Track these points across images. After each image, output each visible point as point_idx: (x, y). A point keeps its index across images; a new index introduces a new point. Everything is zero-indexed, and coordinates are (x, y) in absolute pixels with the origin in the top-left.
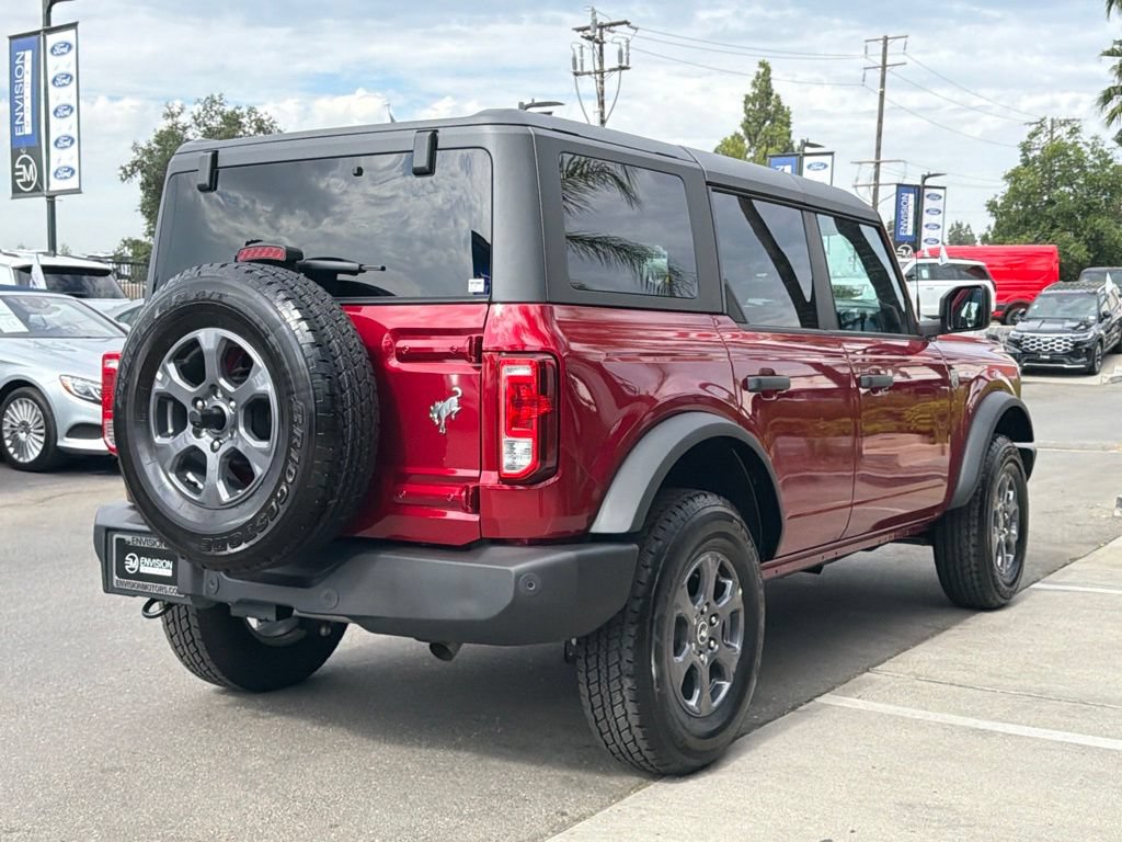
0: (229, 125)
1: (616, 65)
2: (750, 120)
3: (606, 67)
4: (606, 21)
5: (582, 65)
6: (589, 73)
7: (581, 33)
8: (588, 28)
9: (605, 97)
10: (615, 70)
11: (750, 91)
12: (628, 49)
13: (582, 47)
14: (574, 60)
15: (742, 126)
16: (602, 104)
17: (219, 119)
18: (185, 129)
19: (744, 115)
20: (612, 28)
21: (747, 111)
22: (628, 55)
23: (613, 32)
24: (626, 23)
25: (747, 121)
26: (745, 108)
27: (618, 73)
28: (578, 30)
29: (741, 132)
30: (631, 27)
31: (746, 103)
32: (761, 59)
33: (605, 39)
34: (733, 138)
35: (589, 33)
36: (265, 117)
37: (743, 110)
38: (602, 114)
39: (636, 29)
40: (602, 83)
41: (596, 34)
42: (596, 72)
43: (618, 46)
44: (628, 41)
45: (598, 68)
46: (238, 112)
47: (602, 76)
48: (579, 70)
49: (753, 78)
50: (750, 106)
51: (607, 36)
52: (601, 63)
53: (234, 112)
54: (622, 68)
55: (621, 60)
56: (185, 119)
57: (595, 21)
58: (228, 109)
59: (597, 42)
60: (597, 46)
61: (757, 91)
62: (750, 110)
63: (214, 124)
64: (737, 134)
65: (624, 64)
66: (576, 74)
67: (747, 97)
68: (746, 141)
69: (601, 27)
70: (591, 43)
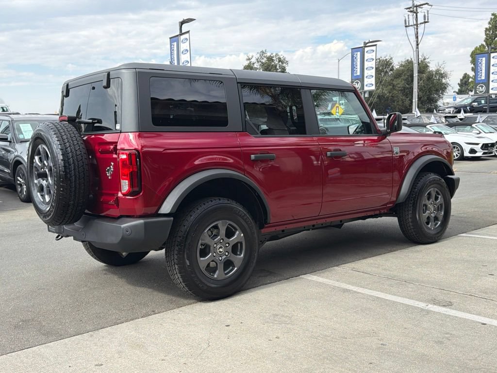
0: (269, 61)
1: (423, 21)
2: (488, 38)
3: (419, 23)
4: (418, 4)
5: (409, 23)
6: (412, 26)
7: (408, 10)
8: (411, 8)
9: (419, 35)
10: (422, 23)
11: (487, 26)
12: (428, 14)
13: (409, 15)
14: (405, 21)
15: (485, 41)
16: (417, 37)
17: (265, 59)
18: (253, 64)
19: (485, 36)
20: (421, 6)
21: (486, 34)
22: (428, 16)
23: (422, 8)
24: (427, 4)
25: (486, 39)
26: (486, 33)
27: (423, 25)
28: (407, 9)
29: (484, 43)
30: (430, 5)
31: (485, 31)
32: (493, 13)
33: (418, 11)
34: (480, 46)
35: (412, 9)
36: (281, 57)
37: (484, 34)
38: (417, 42)
39: (432, 6)
40: (417, 29)
41: (414, 10)
42: (414, 25)
43: (423, 13)
44: (428, 11)
45: (415, 23)
46: (272, 55)
47: (417, 26)
48: (407, 25)
49: (489, 20)
50: (488, 32)
51: (419, 10)
52: (417, 21)
53: (271, 56)
54: (425, 22)
55: (425, 19)
56: (253, 60)
57: (414, 4)
58: (268, 54)
59: (415, 13)
60: (415, 14)
61: (491, 26)
62: (488, 34)
63: (264, 61)
64: (482, 45)
65: (426, 20)
66: (406, 27)
67: (486, 29)
68: (486, 47)
69: (417, 6)
70: (412, 13)
